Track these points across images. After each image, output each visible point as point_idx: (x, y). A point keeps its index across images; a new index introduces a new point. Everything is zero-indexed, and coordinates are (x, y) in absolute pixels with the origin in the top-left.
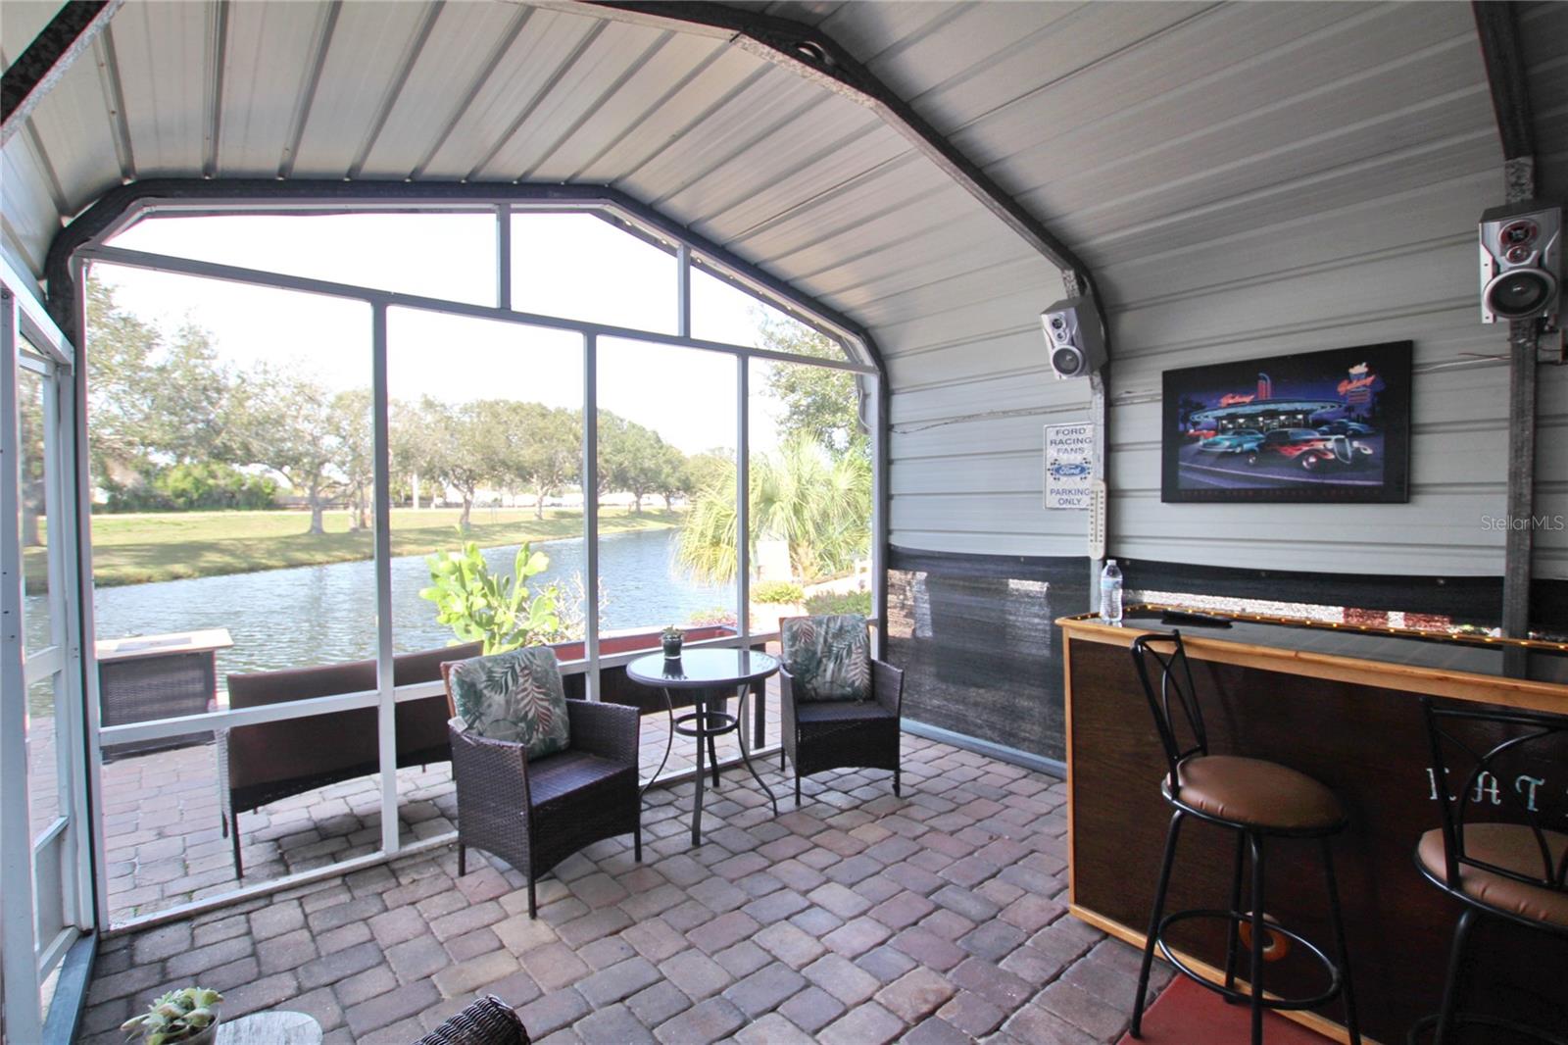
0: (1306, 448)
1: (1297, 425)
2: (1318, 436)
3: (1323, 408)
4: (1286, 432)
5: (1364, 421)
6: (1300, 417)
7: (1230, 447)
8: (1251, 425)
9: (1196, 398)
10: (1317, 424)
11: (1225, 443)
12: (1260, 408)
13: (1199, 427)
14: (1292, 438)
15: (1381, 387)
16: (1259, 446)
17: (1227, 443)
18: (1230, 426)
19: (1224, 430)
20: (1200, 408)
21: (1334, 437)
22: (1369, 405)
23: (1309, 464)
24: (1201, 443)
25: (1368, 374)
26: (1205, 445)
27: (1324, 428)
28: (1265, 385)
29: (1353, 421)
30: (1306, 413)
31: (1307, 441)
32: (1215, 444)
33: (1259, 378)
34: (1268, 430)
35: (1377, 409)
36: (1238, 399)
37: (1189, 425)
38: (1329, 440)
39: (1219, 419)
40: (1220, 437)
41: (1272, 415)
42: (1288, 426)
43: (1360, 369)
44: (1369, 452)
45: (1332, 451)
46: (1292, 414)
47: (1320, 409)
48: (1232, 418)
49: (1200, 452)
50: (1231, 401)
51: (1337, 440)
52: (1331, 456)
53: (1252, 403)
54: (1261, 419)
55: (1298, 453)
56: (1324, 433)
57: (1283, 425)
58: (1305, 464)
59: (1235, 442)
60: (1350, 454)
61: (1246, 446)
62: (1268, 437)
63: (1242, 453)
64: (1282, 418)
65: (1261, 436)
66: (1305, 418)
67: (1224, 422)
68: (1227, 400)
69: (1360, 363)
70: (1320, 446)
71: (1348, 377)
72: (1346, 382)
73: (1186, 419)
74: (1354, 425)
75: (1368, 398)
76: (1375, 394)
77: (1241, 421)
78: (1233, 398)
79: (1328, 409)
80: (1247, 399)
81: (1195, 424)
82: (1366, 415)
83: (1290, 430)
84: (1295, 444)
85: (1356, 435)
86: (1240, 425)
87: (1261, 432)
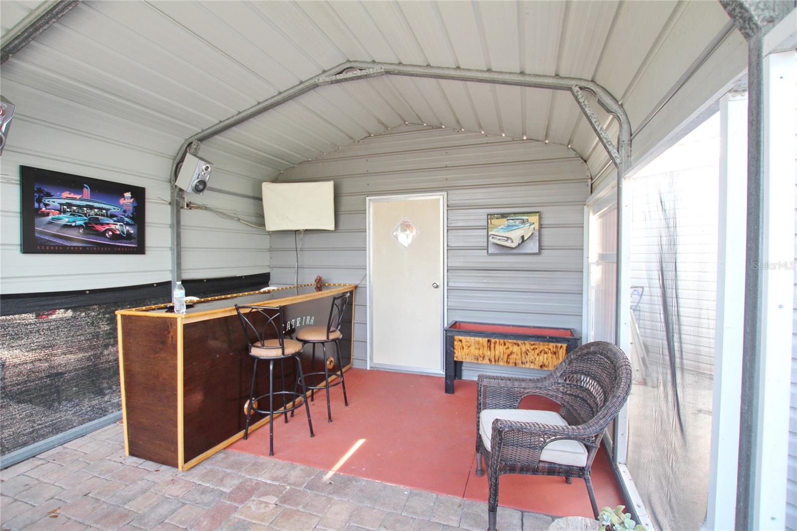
0: (107, 227)
1: (103, 215)
2: (112, 222)
3: (114, 209)
4: (98, 218)
5: (130, 218)
6: (104, 211)
7: (68, 222)
8: (80, 211)
9: (47, 189)
10: (112, 216)
11: (65, 219)
12: (85, 203)
13: (48, 207)
14: (101, 221)
15: (136, 205)
16: (85, 223)
17: (67, 220)
18: (68, 210)
19: (65, 212)
20: (49, 195)
21: (119, 224)
22: (132, 212)
23: (109, 235)
24: (50, 217)
25: (131, 198)
26: (53, 219)
27: (115, 219)
28: (87, 191)
29: (126, 217)
30: (107, 210)
31: (108, 224)
32: (59, 219)
33: (84, 187)
34: (89, 215)
35: (135, 213)
36: (72, 195)
37: (42, 205)
38: (117, 224)
39: (61, 204)
40: (62, 216)
41: (92, 208)
42: (99, 215)
43: (128, 195)
44: (132, 232)
45: (118, 230)
46: (101, 209)
47: (113, 209)
48: (70, 205)
49: (50, 223)
50: (69, 196)
51: (120, 225)
52: (118, 232)
53: (80, 199)
54: (85, 209)
55: (104, 229)
56: (115, 221)
57: (96, 214)
58: (107, 235)
59: (71, 220)
60: (125, 232)
61: (78, 223)
62: (89, 219)
63: (75, 226)
64: (96, 210)
65: (85, 218)
66: (107, 213)
67: (65, 207)
68: (66, 194)
69: (128, 192)
70: (113, 227)
71: (123, 196)
72: (123, 199)
73: (39, 201)
74: (126, 219)
75: (131, 208)
76: (134, 207)
77: (75, 208)
78: (69, 194)
79: (116, 210)
80: (78, 197)
81: (46, 205)
82: (131, 216)
83: (100, 217)
84: (102, 224)
85: (127, 224)
86: (74, 211)
87: (86, 217)
